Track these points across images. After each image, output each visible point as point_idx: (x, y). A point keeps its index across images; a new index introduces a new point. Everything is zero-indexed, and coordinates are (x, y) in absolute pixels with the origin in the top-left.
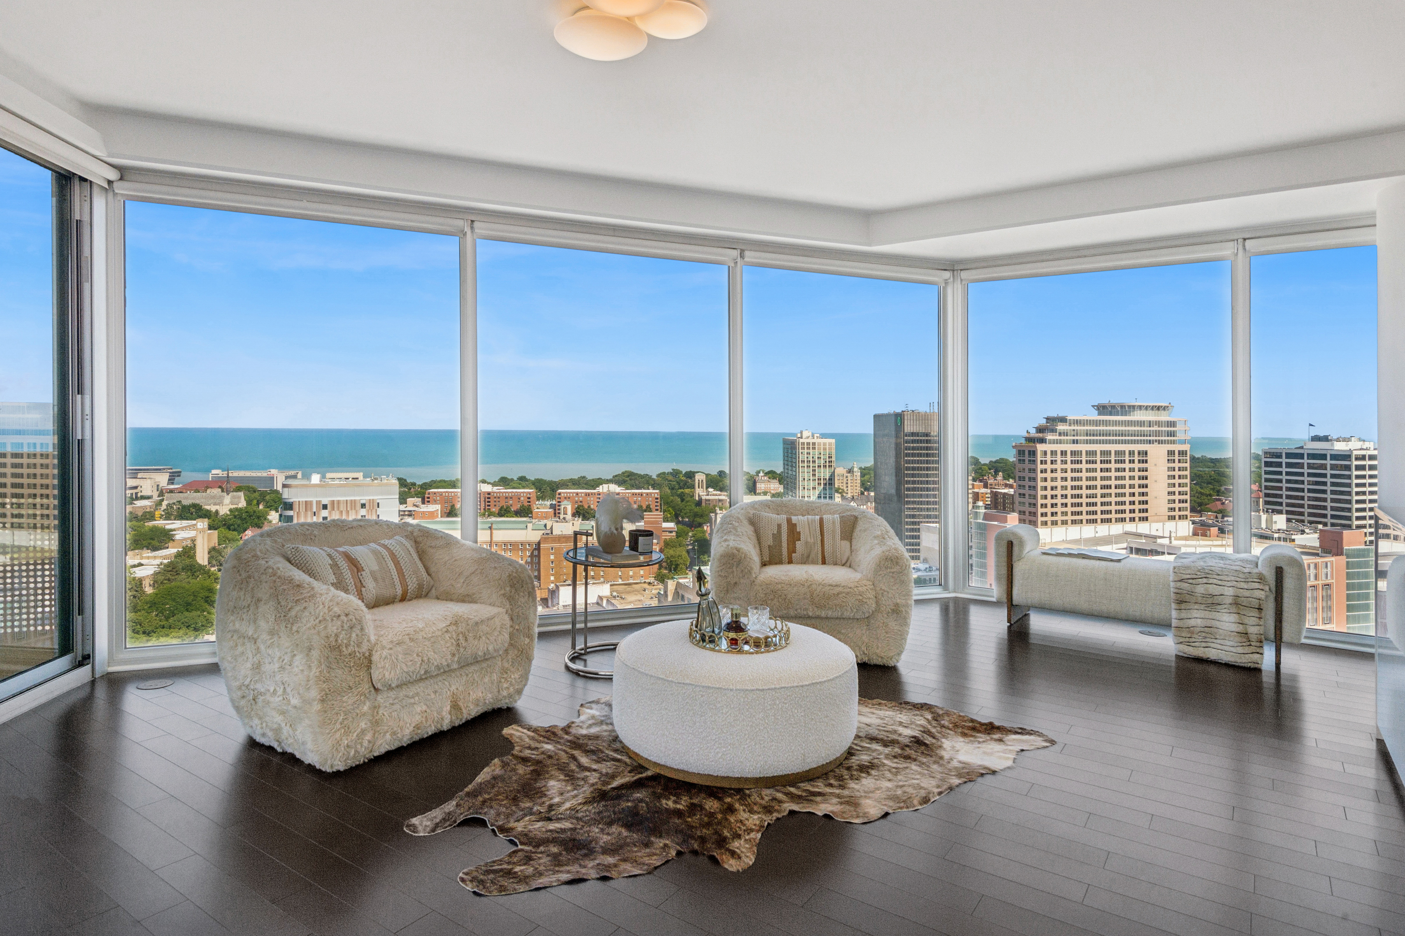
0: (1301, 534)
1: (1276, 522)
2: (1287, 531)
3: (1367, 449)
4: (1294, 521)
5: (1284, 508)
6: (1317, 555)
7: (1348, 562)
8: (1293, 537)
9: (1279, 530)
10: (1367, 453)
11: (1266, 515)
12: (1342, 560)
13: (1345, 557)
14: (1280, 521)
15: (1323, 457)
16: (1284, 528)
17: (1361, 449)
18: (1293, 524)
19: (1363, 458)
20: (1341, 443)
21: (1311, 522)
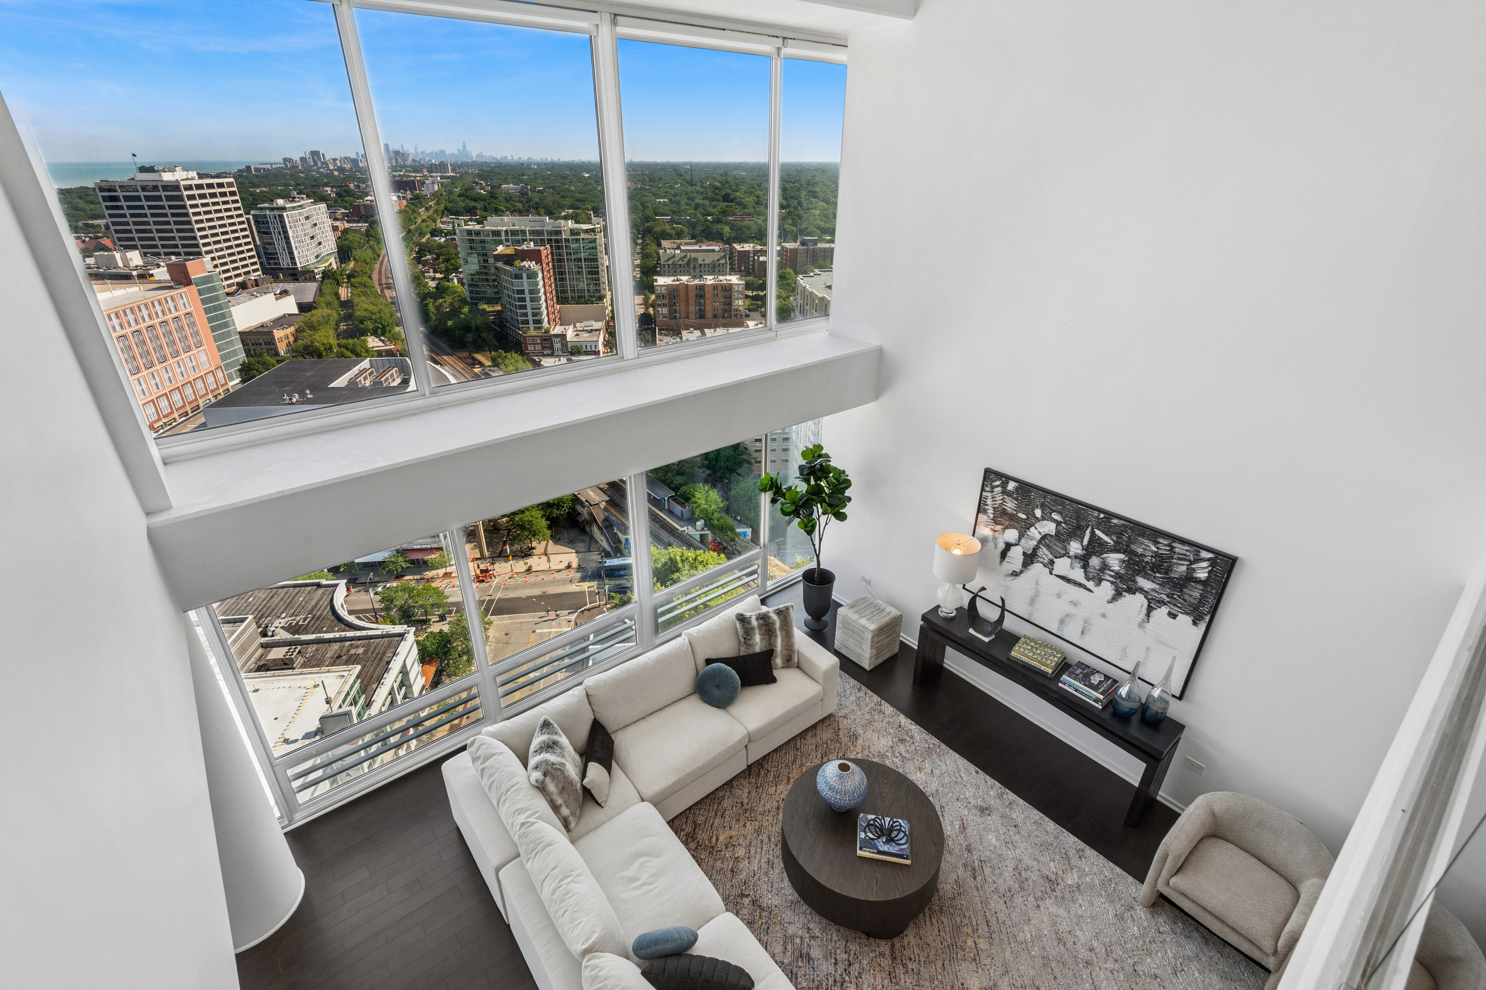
0: (158, 268)
1: (131, 259)
2: (144, 267)
3: (192, 179)
4: (149, 255)
5: (139, 243)
6: (171, 288)
7: (199, 290)
8: (151, 272)
9: (136, 267)
10: (193, 182)
11: (119, 254)
12: (193, 288)
13: (194, 286)
14: (135, 258)
15: (155, 188)
16: (142, 264)
17: (188, 179)
18: (150, 258)
19: (189, 188)
20: (168, 173)
21: (166, 254)
